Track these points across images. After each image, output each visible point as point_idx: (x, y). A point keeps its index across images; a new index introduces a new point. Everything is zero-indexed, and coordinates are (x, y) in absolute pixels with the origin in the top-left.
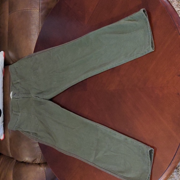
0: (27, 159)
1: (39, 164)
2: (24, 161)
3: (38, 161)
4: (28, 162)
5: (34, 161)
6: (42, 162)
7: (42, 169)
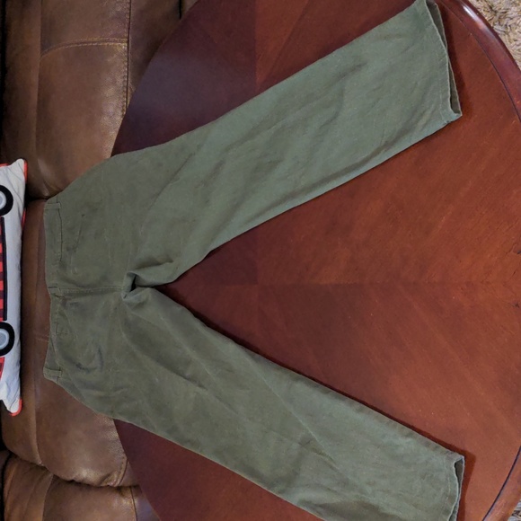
0: (86, 473)
1: (119, 489)
2: (77, 480)
3: (116, 480)
4: (86, 482)
5: (103, 479)
6: (129, 484)
7: (127, 503)
